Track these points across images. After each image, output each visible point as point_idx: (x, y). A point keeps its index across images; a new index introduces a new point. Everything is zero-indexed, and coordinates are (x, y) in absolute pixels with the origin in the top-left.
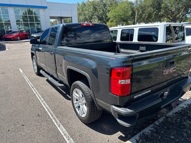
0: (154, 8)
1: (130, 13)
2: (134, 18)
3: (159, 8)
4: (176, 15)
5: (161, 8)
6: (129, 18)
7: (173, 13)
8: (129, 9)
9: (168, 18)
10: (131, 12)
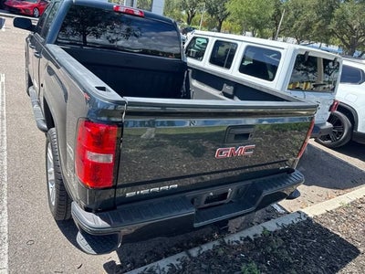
0: (318, 13)
1: (271, 12)
2: (277, 25)
3: (328, 16)
4: (358, 38)
5: (332, 17)
6: (267, 23)
7: (353, 32)
8: (272, 5)
9: (342, 39)
10: (273, 11)
